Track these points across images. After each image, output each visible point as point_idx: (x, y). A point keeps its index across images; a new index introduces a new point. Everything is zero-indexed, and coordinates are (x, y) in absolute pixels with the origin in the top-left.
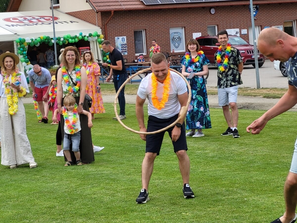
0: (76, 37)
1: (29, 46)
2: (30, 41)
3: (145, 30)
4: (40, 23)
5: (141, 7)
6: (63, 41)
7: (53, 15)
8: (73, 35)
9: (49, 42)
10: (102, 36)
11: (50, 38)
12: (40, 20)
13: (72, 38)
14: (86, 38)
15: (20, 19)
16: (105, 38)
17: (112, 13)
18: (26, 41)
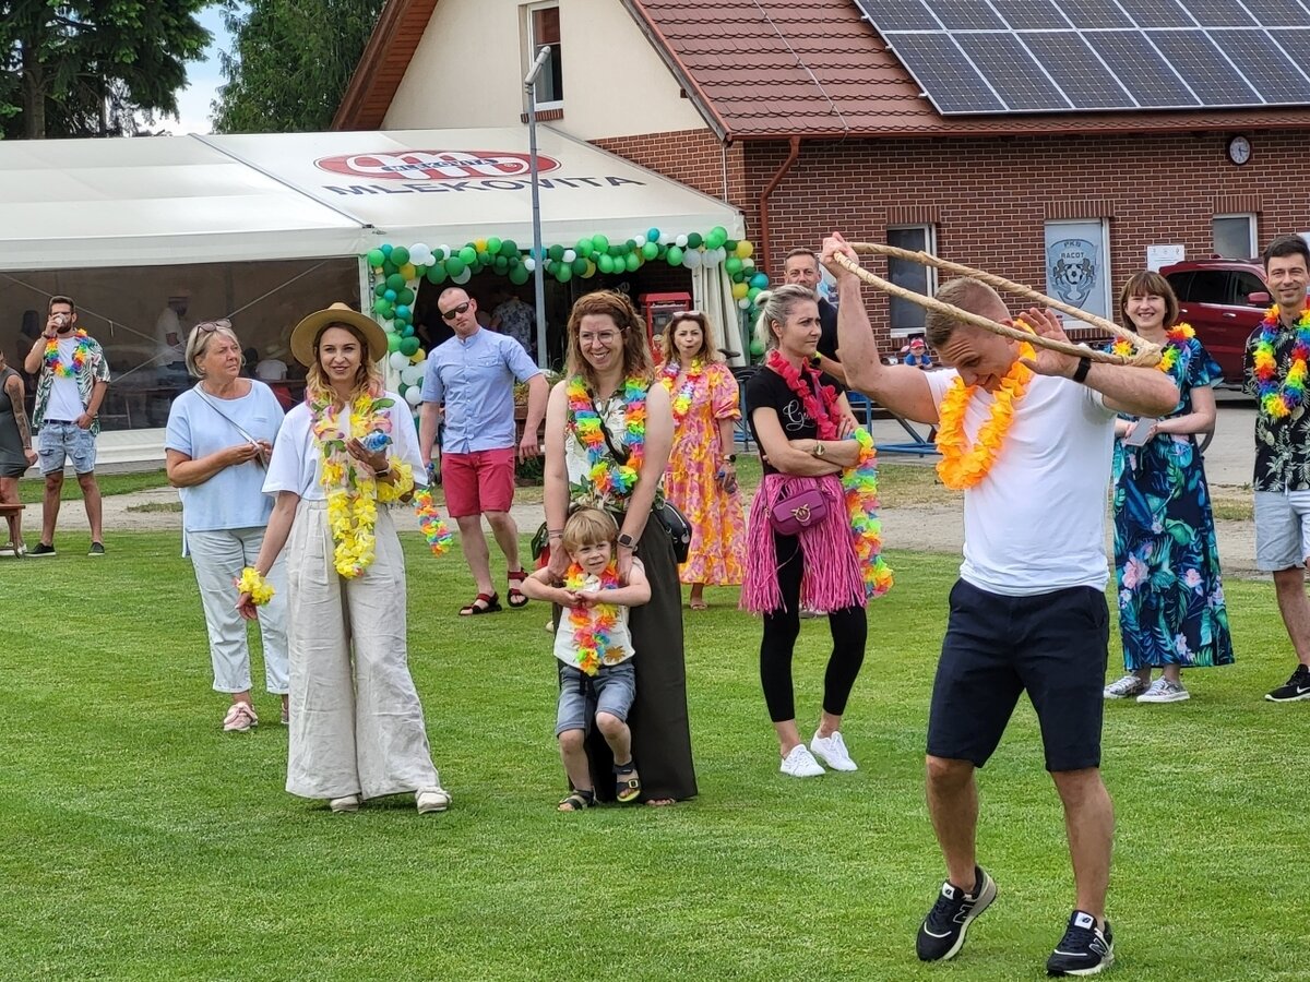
0: (632, 247)
1: (425, 280)
2: (431, 261)
3: (938, 225)
4: (477, 182)
5: (920, 123)
6: (572, 265)
7: (534, 149)
8: (618, 239)
9: (511, 267)
10: (746, 247)
11: (519, 248)
12: (476, 167)
13: (615, 252)
14: (675, 255)
15: (390, 162)
16: (760, 256)
17: (795, 149)
18: (414, 261)
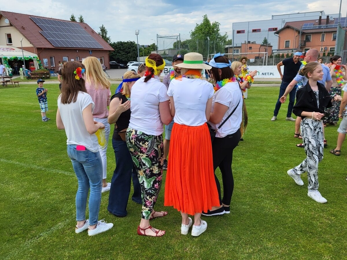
0: (28, 58)
2: (9, 58)
3: (54, 57)
5: (53, 47)
8: (27, 57)
10: (38, 58)
14: (32, 59)
17: (43, 49)
18: (8, 58)
